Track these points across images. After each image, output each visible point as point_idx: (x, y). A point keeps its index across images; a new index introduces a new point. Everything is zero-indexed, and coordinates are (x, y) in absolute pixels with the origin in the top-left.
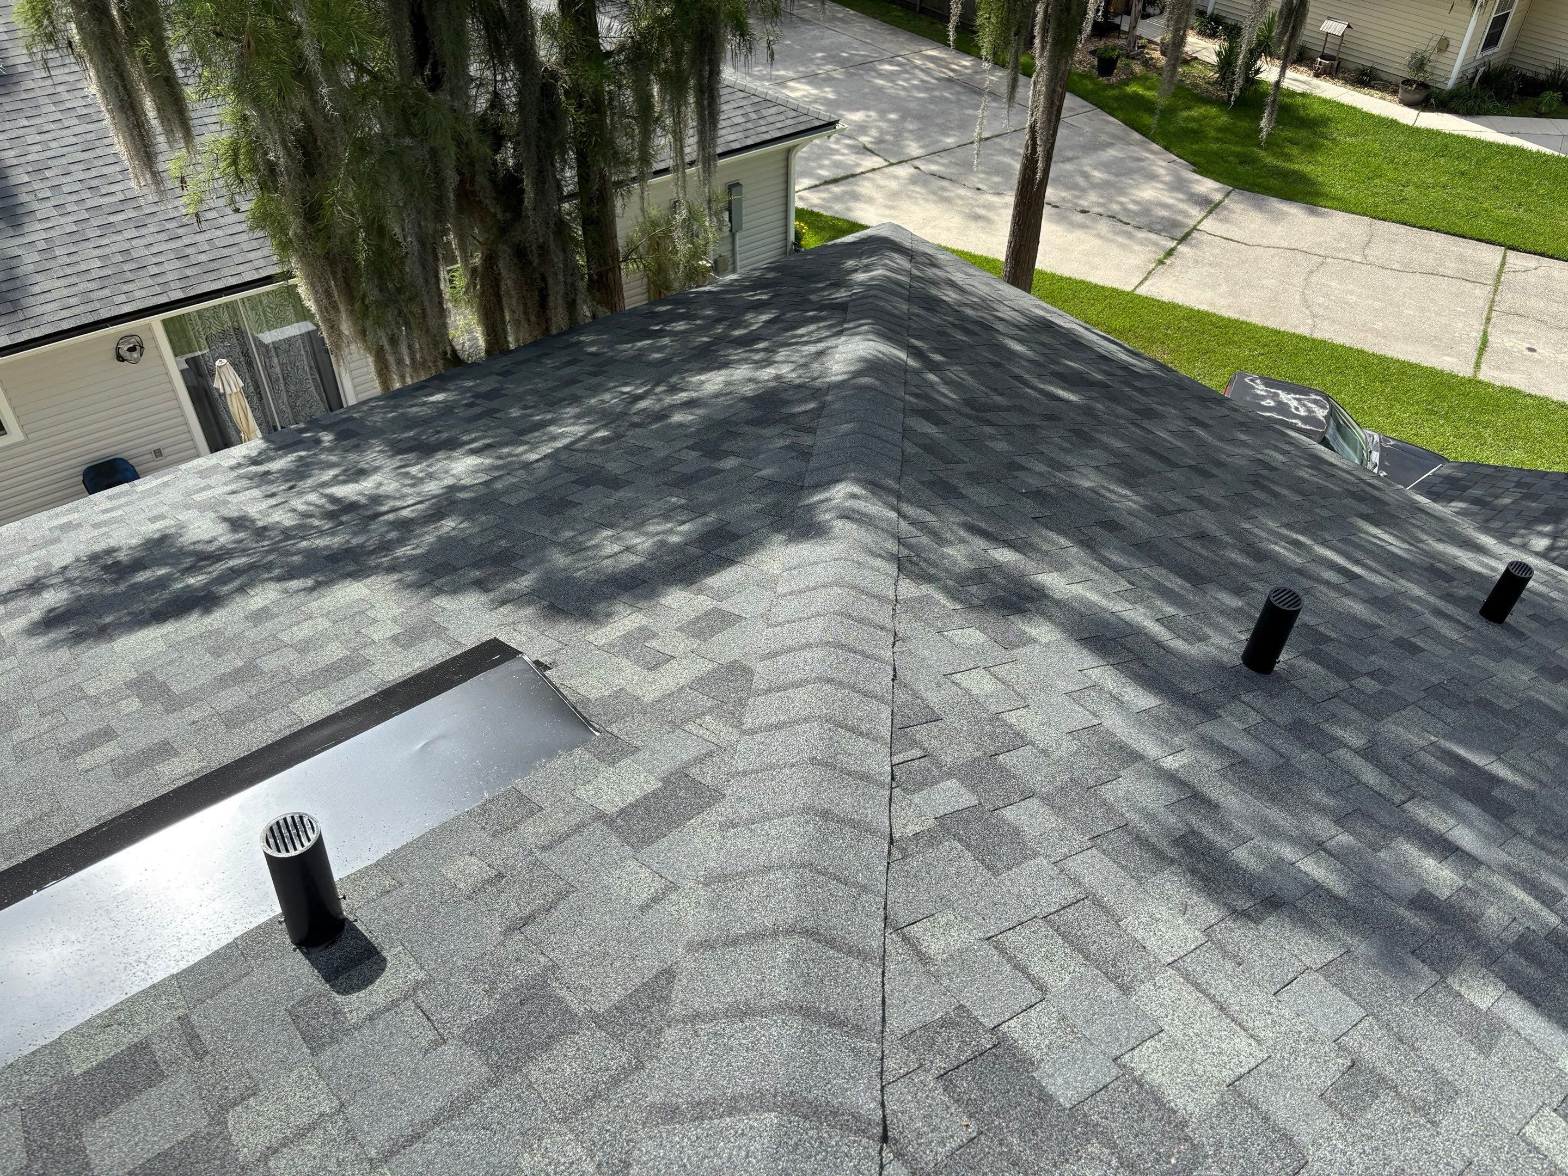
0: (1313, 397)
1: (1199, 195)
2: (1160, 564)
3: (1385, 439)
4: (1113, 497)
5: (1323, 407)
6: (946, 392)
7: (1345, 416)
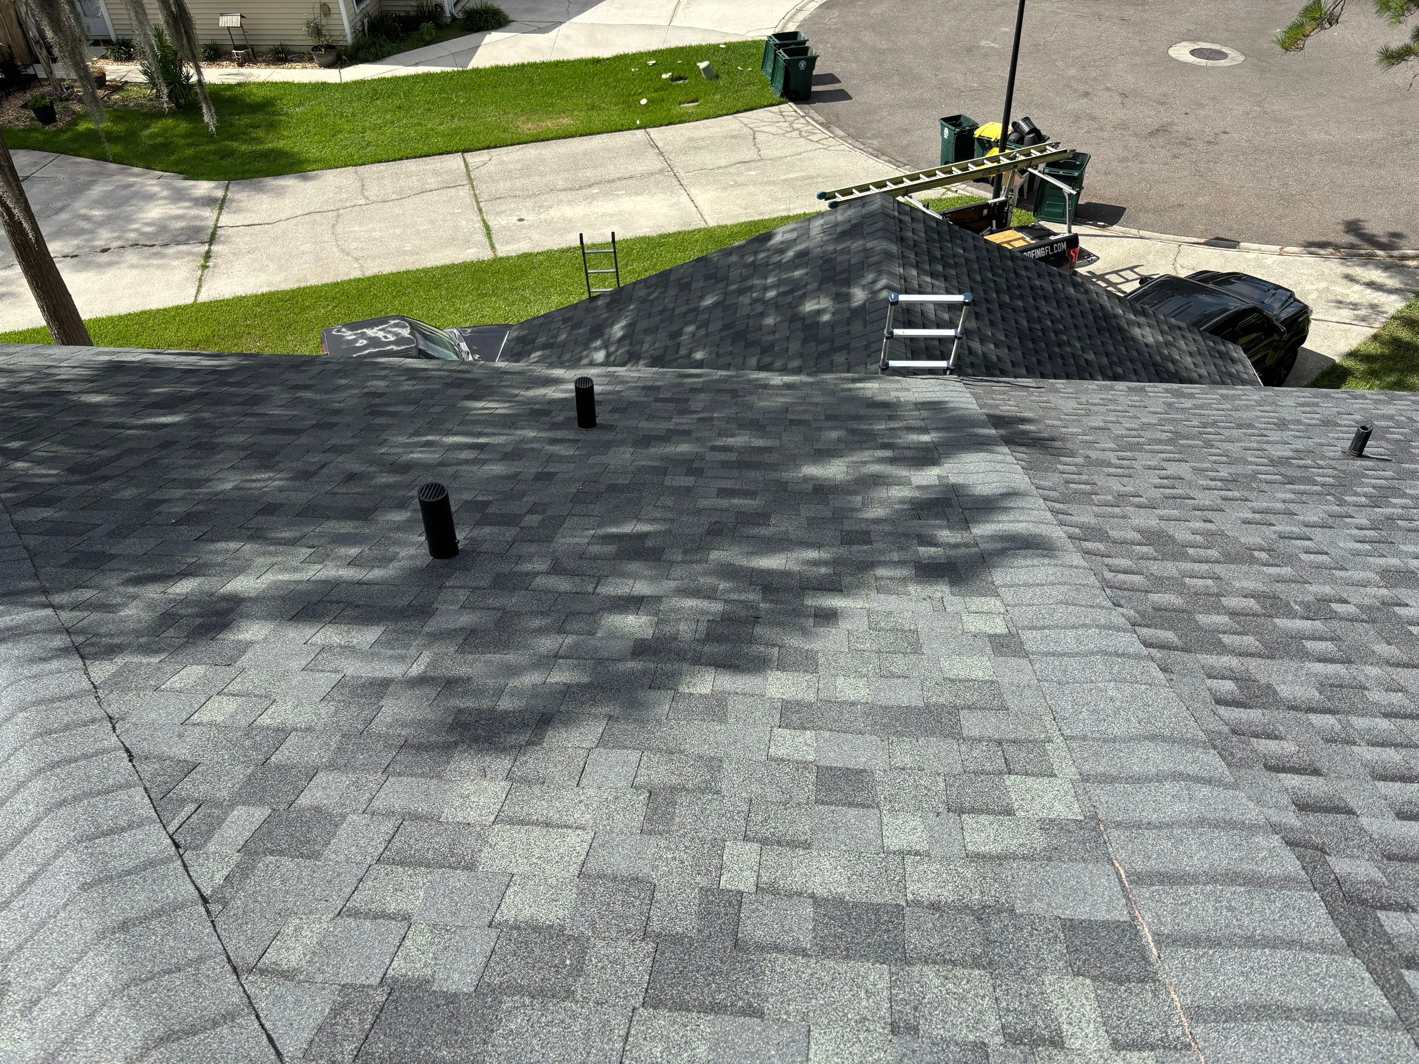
0: (392, 322)
1: (203, 198)
2: (328, 518)
3: (462, 330)
4: (259, 485)
5: (405, 327)
6: (44, 472)
7: (426, 326)
